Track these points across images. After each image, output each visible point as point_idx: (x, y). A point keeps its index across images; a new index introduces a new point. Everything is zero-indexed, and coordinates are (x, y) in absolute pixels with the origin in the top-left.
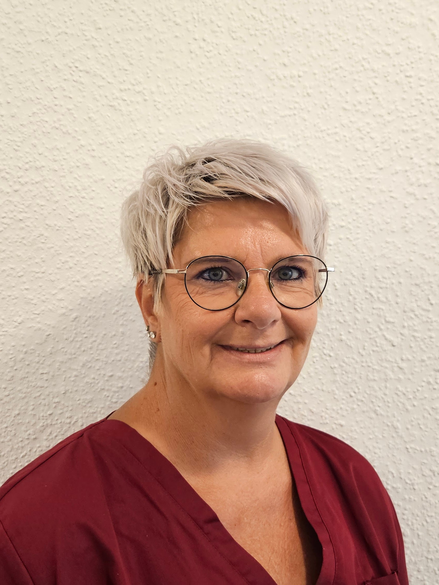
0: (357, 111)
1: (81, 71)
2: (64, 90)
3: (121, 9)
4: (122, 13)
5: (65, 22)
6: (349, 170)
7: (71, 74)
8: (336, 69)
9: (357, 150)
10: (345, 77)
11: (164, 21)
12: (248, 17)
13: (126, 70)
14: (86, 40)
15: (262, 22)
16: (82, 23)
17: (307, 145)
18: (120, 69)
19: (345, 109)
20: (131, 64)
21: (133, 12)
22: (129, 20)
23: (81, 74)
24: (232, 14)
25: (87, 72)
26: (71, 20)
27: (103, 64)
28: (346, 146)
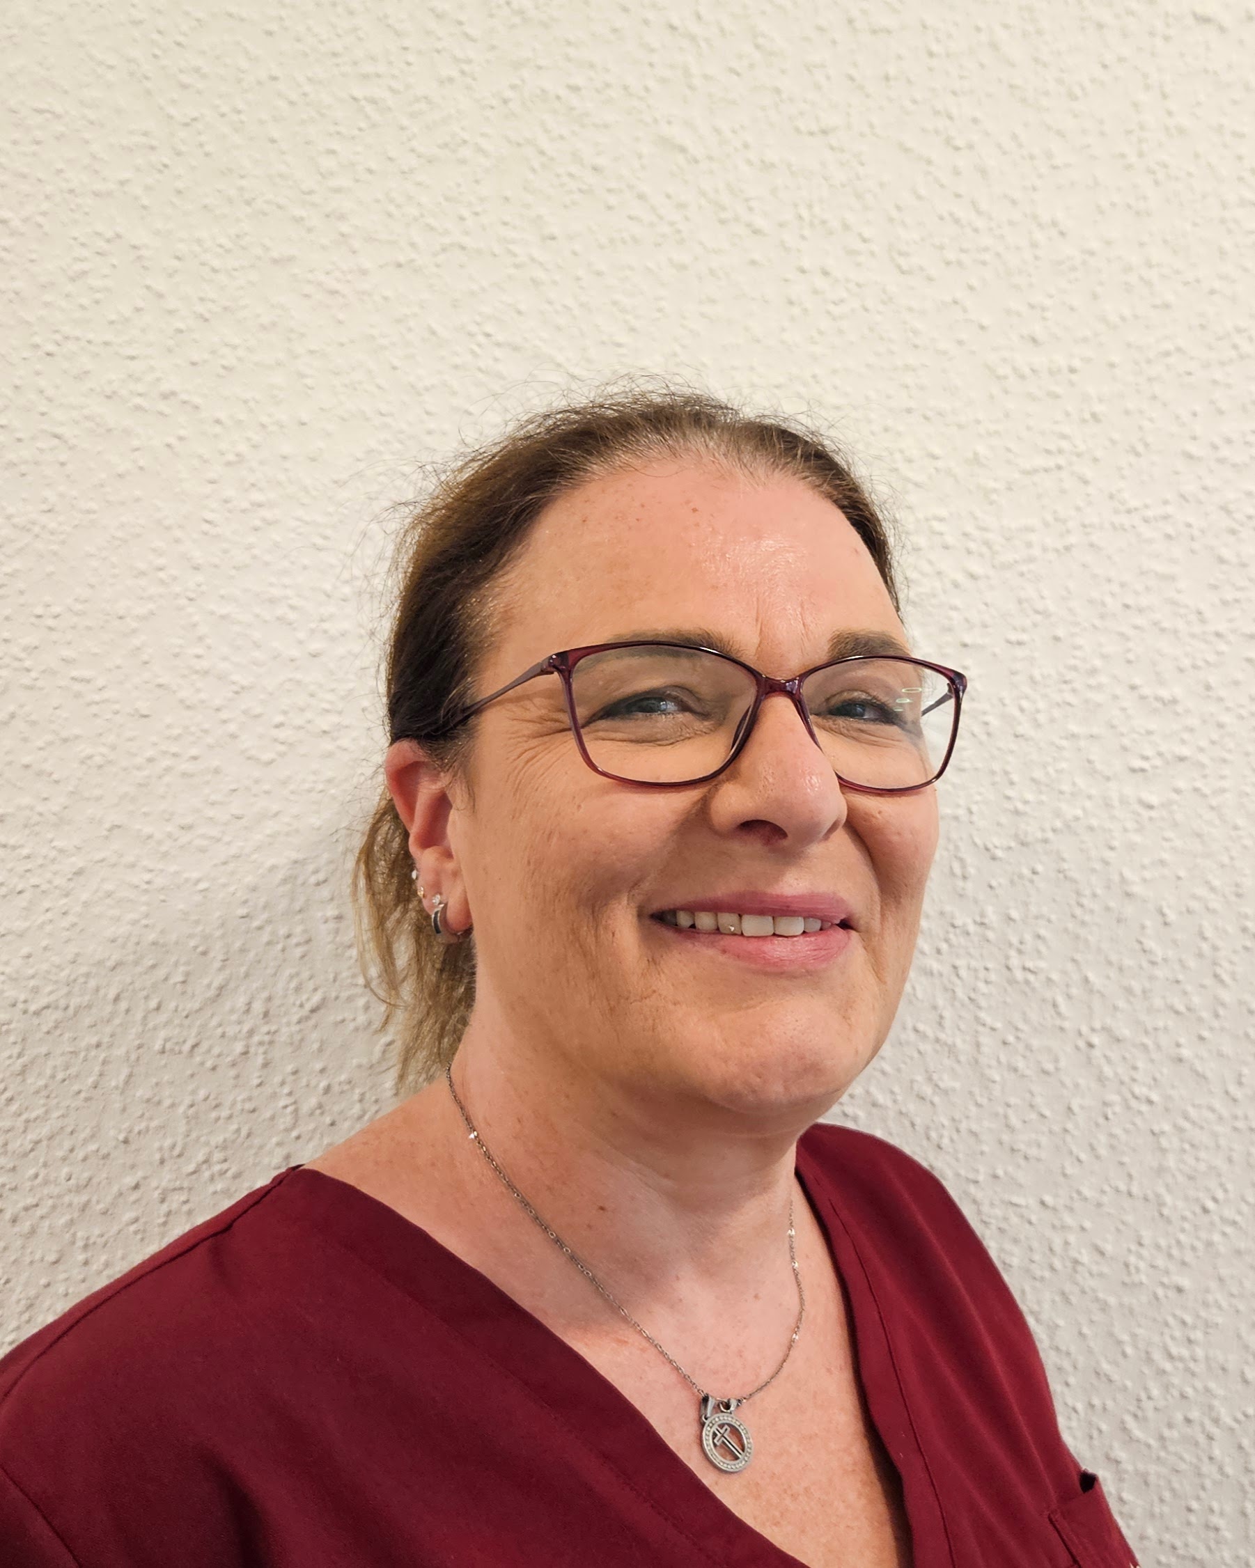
0: (1221, 461)
1: (498, 345)
2: (454, 393)
3: (609, 191)
4: (612, 200)
5: (462, 219)
6: (1200, 613)
7: (473, 352)
8: (1167, 354)
9: (1221, 560)
10: (1189, 374)
11: (722, 222)
12: (941, 218)
13: (619, 345)
14: (517, 266)
15: (976, 230)
16: (505, 224)
17: (1092, 545)
18: (603, 343)
19: (1190, 457)
20: (632, 330)
21: (641, 197)
22: (630, 218)
23: (498, 353)
24: (898, 208)
25: (516, 349)
26: (476, 214)
27: (559, 328)
28: (1193, 552)
